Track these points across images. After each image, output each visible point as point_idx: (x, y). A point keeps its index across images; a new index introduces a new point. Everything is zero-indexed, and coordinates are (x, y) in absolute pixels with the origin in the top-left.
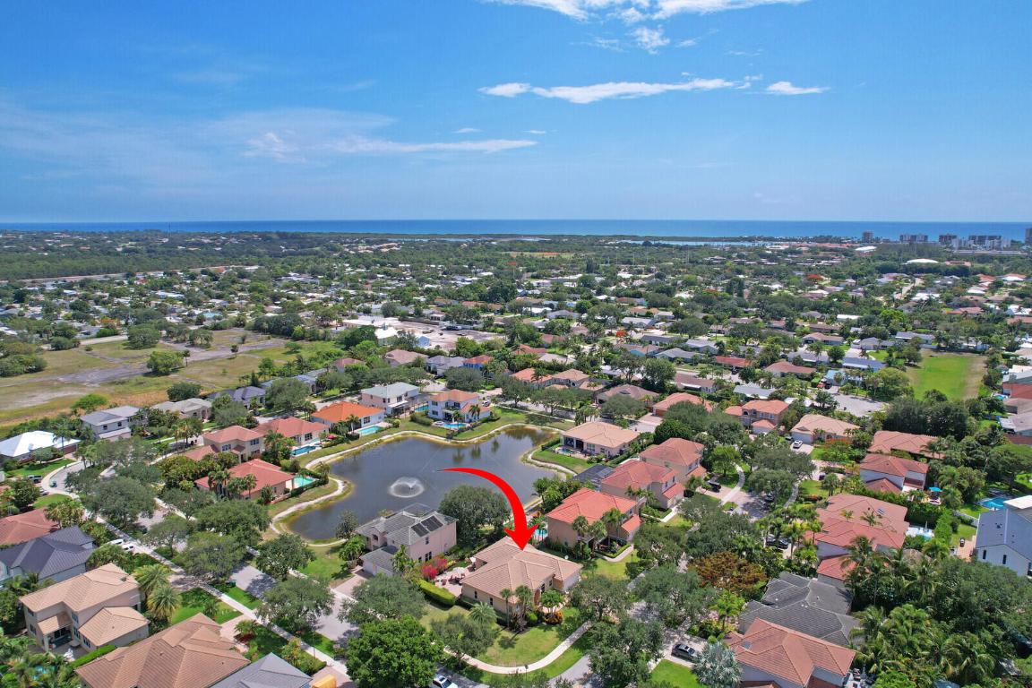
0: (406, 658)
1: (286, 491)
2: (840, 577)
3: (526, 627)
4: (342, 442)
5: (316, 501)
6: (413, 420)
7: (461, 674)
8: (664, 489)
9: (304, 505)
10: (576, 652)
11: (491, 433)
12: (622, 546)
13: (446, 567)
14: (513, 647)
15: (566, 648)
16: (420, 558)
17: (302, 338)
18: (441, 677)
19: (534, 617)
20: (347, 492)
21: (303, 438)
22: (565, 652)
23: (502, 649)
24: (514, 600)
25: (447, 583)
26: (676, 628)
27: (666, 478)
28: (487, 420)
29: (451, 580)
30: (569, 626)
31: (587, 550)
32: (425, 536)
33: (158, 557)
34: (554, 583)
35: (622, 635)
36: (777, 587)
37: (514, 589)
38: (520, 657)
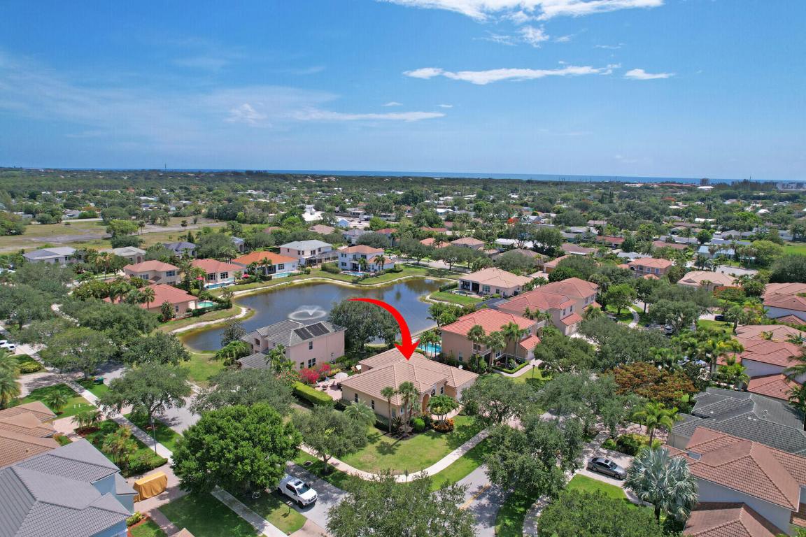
0: (246, 448)
1: (189, 310)
2: (782, 396)
3: (410, 433)
4: (255, 281)
5: (216, 321)
6: (324, 269)
7: (326, 480)
8: (562, 316)
9: (204, 324)
10: (470, 462)
11: (394, 281)
12: (520, 363)
13: (329, 374)
14: (393, 453)
15: (457, 457)
16: (303, 363)
17: (244, 222)
18: (298, 480)
19: (421, 423)
20: (249, 316)
21: (219, 276)
22: (457, 461)
23: (380, 455)
24: (398, 400)
25: (329, 388)
26: (589, 442)
27: (565, 305)
28: (391, 271)
29: (333, 387)
30: (462, 435)
31: (483, 363)
32: (309, 340)
33: (37, 358)
34: (446, 388)
35: (530, 437)
36: (707, 400)
37: (397, 388)
38: (401, 464)
